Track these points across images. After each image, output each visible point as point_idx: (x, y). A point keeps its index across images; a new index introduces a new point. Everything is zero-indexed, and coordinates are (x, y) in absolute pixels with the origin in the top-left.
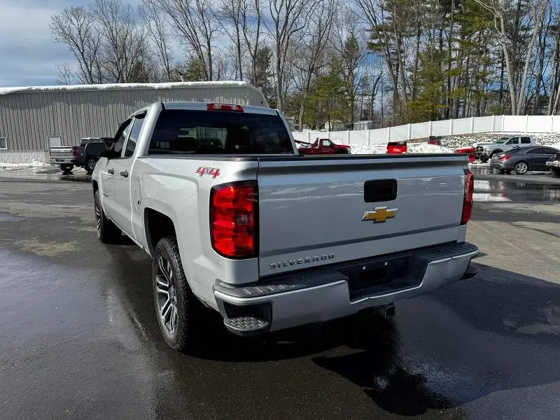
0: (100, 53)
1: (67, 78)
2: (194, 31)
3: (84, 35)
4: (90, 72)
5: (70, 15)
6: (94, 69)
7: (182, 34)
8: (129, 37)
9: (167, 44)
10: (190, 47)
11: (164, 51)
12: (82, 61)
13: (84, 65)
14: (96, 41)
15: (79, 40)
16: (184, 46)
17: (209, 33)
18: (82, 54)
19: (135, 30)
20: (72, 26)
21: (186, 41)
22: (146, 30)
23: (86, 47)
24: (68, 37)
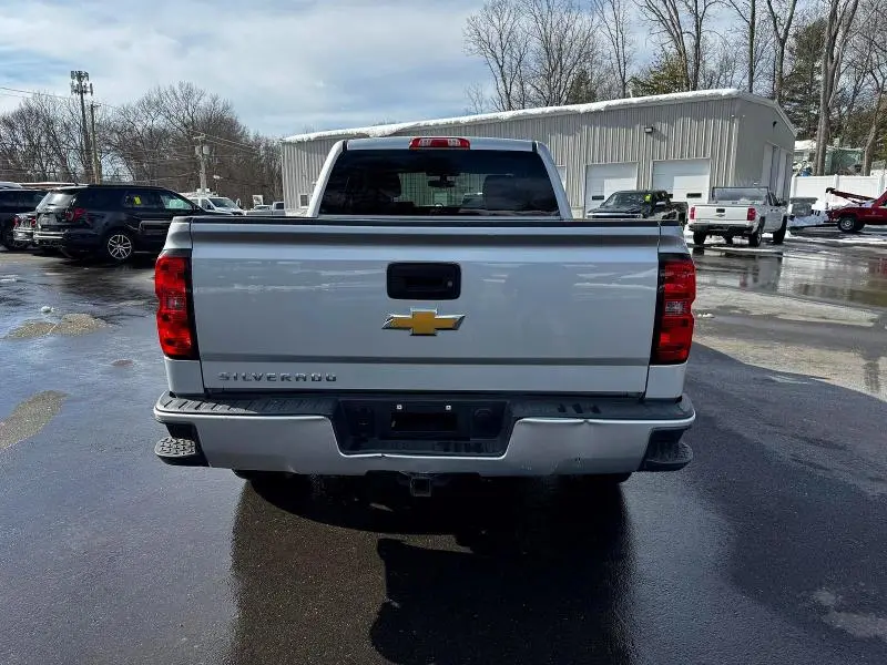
0: (527, 64)
1: (478, 105)
2: (675, 9)
3: (508, 40)
4: (508, 95)
5: (491, 13)
6: (514, 89)
7: (654, 17)
8: (569, 33)
9: (628, 37)
10: (666, 38)
11: (621, 50)
12: (500, 78)
13: (501, 85)
14: (522, 45)
15: (499, 48)
16: (654, 38)
17: (700, 9)
18: (501, 67)
19: (579, 22)
20: (492, 29)
21: (659, 28)
22: (597, 19)
23: (507, 58)
24: (485, 44)
